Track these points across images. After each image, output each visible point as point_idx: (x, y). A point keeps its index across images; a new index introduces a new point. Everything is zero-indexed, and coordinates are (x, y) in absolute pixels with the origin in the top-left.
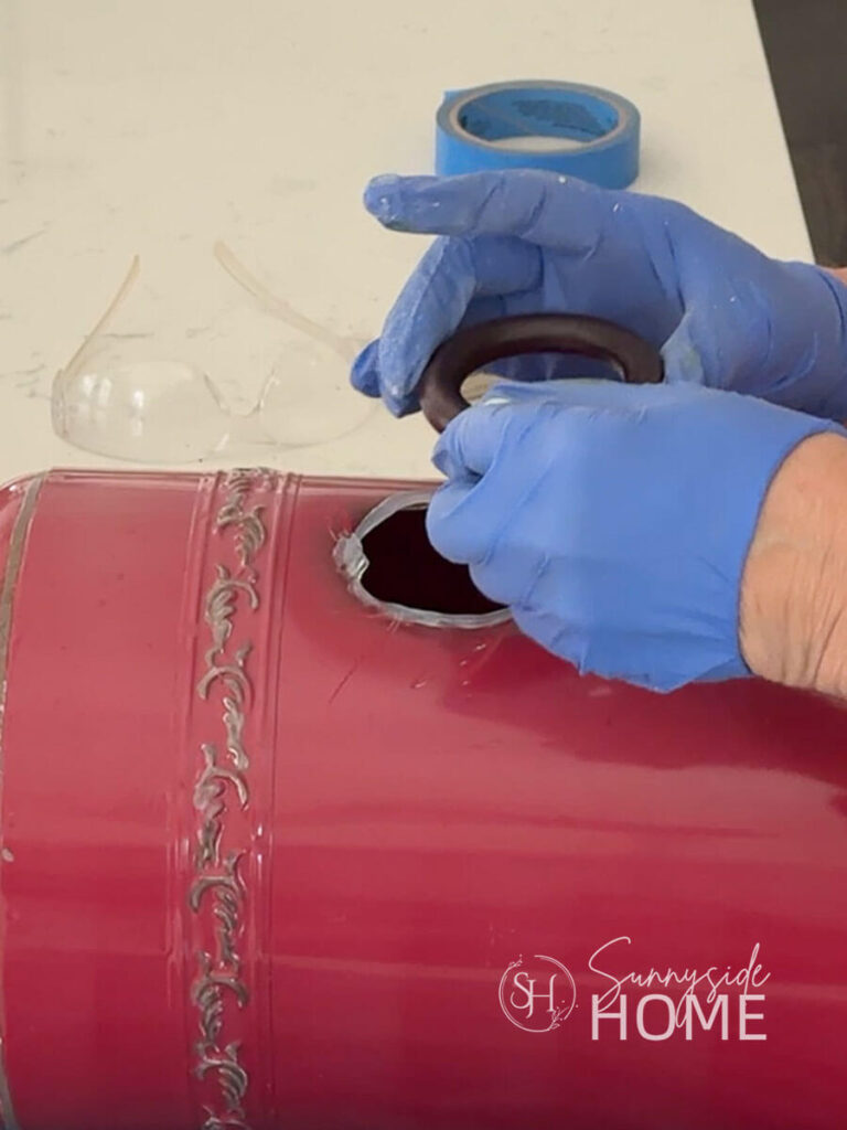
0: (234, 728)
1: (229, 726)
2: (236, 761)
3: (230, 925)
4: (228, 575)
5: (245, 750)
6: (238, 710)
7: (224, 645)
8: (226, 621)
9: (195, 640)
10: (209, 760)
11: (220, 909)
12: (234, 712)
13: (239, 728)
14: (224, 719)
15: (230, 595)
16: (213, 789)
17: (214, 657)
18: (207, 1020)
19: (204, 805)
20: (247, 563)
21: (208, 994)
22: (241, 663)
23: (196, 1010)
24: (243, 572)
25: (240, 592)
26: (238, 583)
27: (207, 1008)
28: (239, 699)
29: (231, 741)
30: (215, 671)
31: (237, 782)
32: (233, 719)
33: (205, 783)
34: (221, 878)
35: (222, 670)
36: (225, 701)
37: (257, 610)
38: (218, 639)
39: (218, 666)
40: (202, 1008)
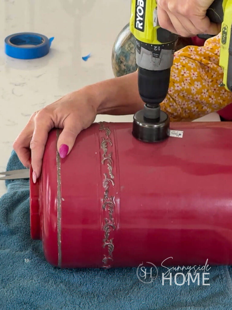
0: (110, 170)
1: (109, 170)
2: (111, 177)
3: (111, 212)
4: (105, 139)
5: (113, 174)
6: (111, 166)
7: (106, 153)
8: (106, 148)
9: (100, 152)
10: (106, 177)
11: (109, 208)
12: (110, 166)
13: (111, 170)
14: (108, 168)
15: (106, 143)
16: (107, 183)
17: (104, 156)
18: (106, 234)
19: (105, 187)
20: (108, 137)
21: (107, 228)
22: (110, 157)
23: (104, 232)
24: (108, 138)
25: (108, 143)
26: (107, 141)
27: (106, 231)
28: (111, 164)
29: (110, 172)
30: (105, 159)
31: (112, 181)
32: (110, 168)
33: (105, 182)
34: (109, 202)
35: (106, 158)
36: (108, 164)
37: (112, 146)
38: (105, 152)
39: (106, 157)
40: (105, 231)
